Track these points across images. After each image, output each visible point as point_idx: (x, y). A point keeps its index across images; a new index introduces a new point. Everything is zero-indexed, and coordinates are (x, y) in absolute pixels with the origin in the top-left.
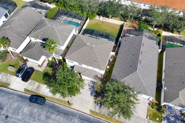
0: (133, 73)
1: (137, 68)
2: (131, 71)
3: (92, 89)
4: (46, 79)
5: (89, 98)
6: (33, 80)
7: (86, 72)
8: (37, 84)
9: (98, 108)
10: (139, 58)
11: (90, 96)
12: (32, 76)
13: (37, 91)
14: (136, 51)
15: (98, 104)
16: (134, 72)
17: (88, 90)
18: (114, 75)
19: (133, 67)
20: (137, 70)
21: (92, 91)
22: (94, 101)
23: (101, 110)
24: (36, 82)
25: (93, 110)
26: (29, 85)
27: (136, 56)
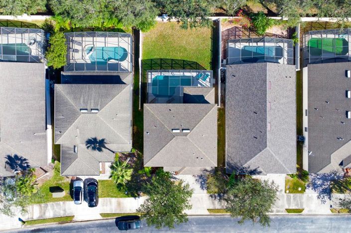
0: (261, 151)
1: (266, 142)
2: (257, 148)
3: (200, 180)
4: (123, 188)
5: (200, 193)
6: (105, 197)
7: (185, 169)
8: (114, 200)
9: (218, 203)
10: (266, 119)
11: (202, 191)
12: (100, 192)
13: (120, 210)
14: (259, 102)
15: (215, 197)
16: (263, 149)
17: (195, 184)
18: (230, 155)
19: (259, 141)
20: (268, 146)
21: (201, 183)
22: (209, 195)
23: (223, 205)
24: (111, 198)
25: (211, 207)
26: (103, 206)
27: (261, 116)
